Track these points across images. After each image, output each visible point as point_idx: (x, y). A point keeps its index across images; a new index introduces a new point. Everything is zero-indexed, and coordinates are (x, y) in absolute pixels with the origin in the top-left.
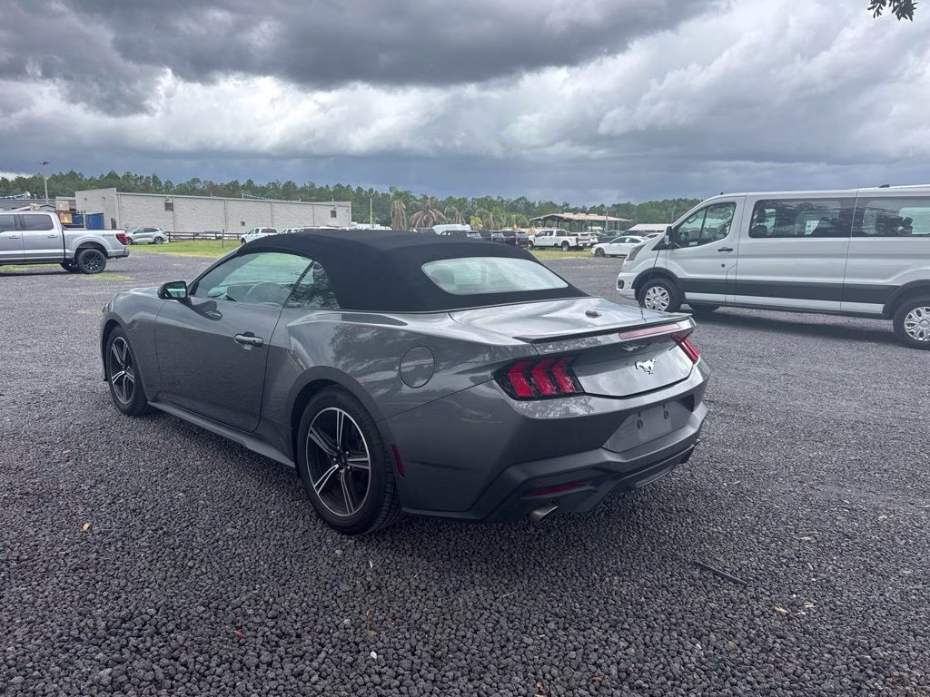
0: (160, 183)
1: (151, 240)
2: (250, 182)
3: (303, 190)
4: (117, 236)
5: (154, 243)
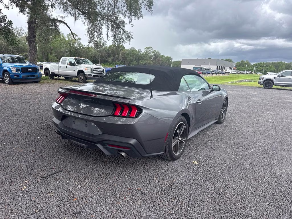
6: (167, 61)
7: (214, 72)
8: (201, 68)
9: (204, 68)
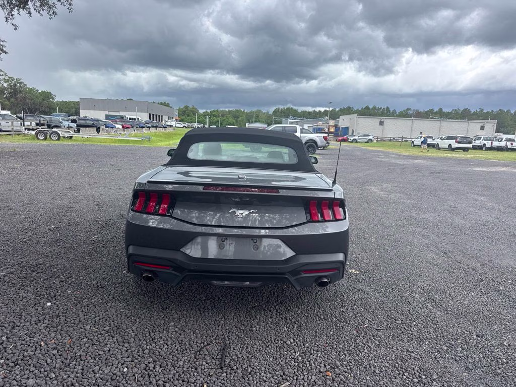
0: (390, 111)
1: (366, 140)
2: (441, 109)
3: (475, 114)
4: (324, 137)
5: (367, 142)
6: (43, 100)
7: (150, 125)
8: (122, 117)
9: (127, 116)
